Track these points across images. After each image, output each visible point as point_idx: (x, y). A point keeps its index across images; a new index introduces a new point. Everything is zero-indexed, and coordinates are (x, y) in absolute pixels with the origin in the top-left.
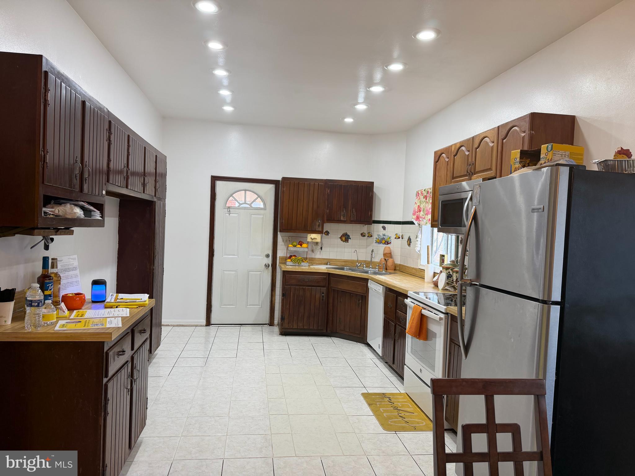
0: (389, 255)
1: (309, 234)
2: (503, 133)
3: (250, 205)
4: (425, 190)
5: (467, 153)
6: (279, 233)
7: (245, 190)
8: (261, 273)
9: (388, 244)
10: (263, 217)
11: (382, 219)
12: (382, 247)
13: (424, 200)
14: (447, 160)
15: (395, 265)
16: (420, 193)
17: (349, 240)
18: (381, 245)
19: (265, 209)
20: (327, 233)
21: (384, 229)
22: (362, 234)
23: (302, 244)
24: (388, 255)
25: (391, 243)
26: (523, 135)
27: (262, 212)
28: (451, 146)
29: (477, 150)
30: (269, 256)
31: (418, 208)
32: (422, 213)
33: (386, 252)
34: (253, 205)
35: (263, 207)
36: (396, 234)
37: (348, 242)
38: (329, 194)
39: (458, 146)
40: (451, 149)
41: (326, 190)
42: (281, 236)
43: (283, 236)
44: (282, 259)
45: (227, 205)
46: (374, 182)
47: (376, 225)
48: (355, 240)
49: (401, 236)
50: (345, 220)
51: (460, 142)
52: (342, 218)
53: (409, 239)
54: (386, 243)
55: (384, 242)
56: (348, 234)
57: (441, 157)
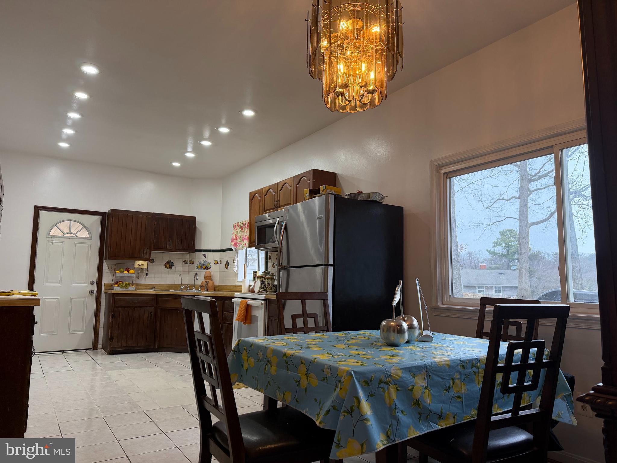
0: (210, 277)
1: (137, 261)
2: (297, 181)
3: (75, 234)
4: (241, 223)
5: (274, 194)
6: (104, 261)
7: (71, 221)
8: (85, 300)
9: (208, 269)
10: (88, 246)
11: (203, 248)
12: (203, 272)
13: (241, 230)
14: (260, 198)
15: (215, 286)
16: (236, 225)
17: (173, 267)
18: (202, 270)
19: (90, 238)
20: (152, 261)
21: (204, 257)
22: (184, 262)
23: (129, 271)
24: (208, 278)
25: (210, 268)
26: (309, 182)
27: (87, 241)
28: (263, 188)
29: (281, 191)
30: (94, 283)
31: (235, 237)
32: (239, 240)
33: (207, 275)
34: (78, 235)
35: (88, 236)
36: (215, 260)
37: (172, 269)
38: (156, 225)
39: (267, 189)
40: (262, 191)
41: (153, 222)
42: (107, 264)
43: (108, 264)
44: (107, 285)
45: (51, 234)
46: (196, 217)
47: (197, 253)
48: (178, 267)
49: (219, 262)
50: (171, 248)
51: (269, 186)
52: (168, 247)
53: (227, 264)
54: (207, 268)
55: (204, 267)
56: (172, 262)
57: (255, 197)
